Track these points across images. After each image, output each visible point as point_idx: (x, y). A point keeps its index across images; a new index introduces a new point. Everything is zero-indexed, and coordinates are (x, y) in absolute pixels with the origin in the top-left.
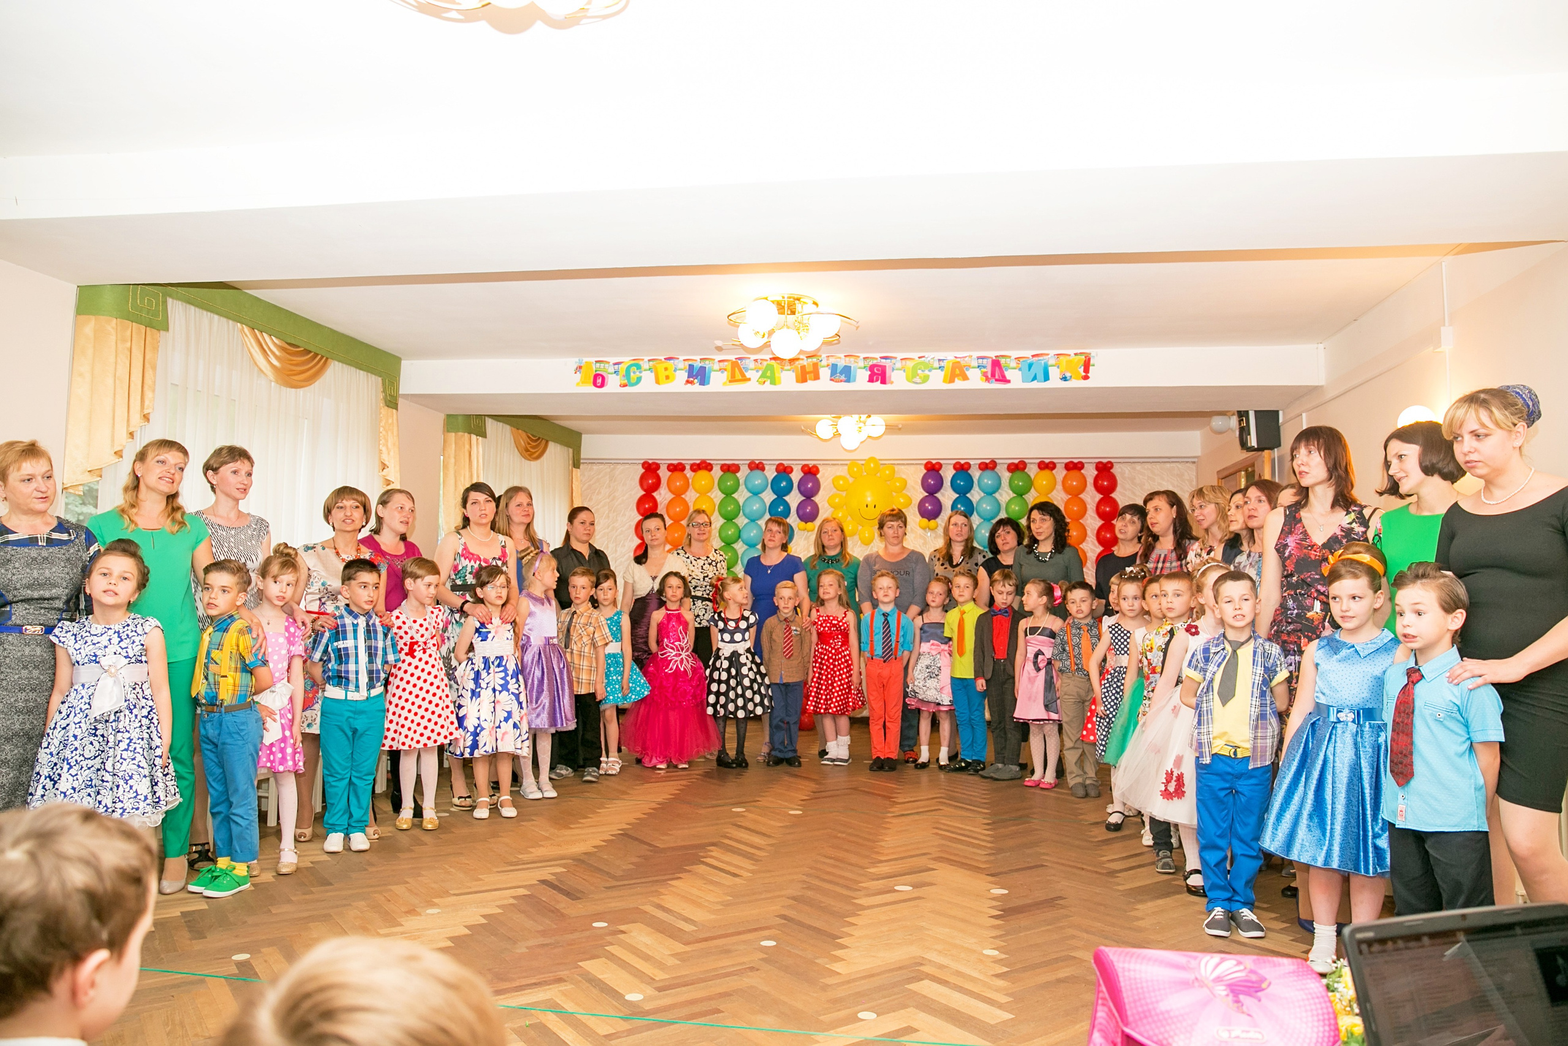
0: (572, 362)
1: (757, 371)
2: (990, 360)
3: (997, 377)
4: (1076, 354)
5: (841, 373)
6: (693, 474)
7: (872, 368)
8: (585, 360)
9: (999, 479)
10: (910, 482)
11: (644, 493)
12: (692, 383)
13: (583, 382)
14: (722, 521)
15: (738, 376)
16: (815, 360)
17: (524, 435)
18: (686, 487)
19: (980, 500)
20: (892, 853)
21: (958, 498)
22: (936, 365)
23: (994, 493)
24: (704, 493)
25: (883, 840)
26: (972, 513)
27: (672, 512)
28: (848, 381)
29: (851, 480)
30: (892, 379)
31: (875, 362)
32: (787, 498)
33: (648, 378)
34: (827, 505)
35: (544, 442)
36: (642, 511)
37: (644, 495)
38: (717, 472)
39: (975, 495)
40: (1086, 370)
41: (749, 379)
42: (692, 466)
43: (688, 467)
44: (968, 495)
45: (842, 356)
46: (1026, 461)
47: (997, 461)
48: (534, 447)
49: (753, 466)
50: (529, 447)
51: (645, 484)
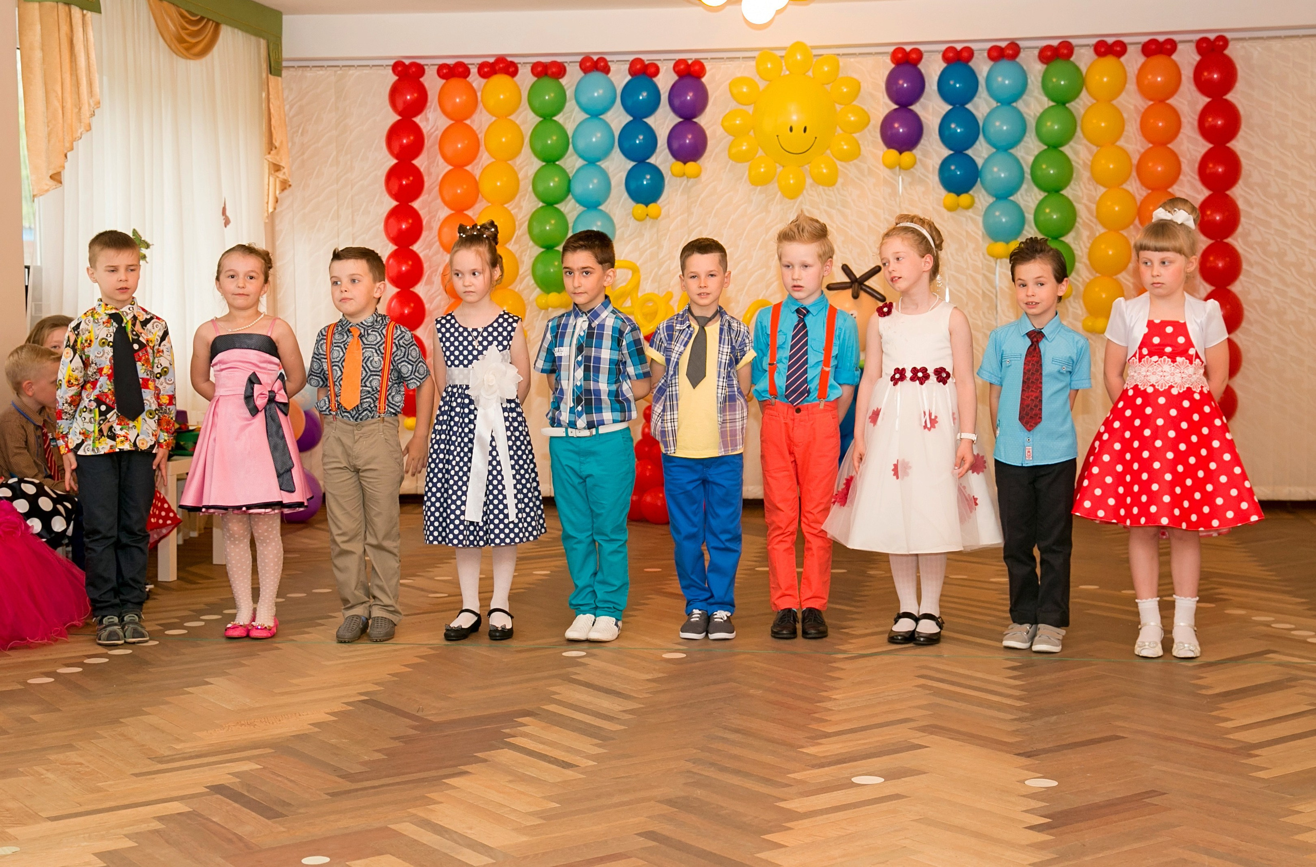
6: (483, 81)
9: (1024, 75)
10: (866, 87)
11: (399, 118)
14: (537, 164)
18: (473, 104)
19: (989, 114)
20: (846, 721)
21: (951, 110)
23: (1015, 100)
24: (504, 115)
25: (829, 699)
26: (976, 138)
27: (449, 151)
29: (762, 85)
32: (650, 121)
34: (720, 131)
35: (211, 26)
36: (396, 149)
37: (398, 122)
38: (525, 77)
39: (981, 106)
42: (481, 67)
43: (474, 70)
44: (969, 106)
46: (1074, 42)
47: (1022, 44)
48: (193, 34)
49: (588, 64)
50: (183, 33)
51: (400, 103)
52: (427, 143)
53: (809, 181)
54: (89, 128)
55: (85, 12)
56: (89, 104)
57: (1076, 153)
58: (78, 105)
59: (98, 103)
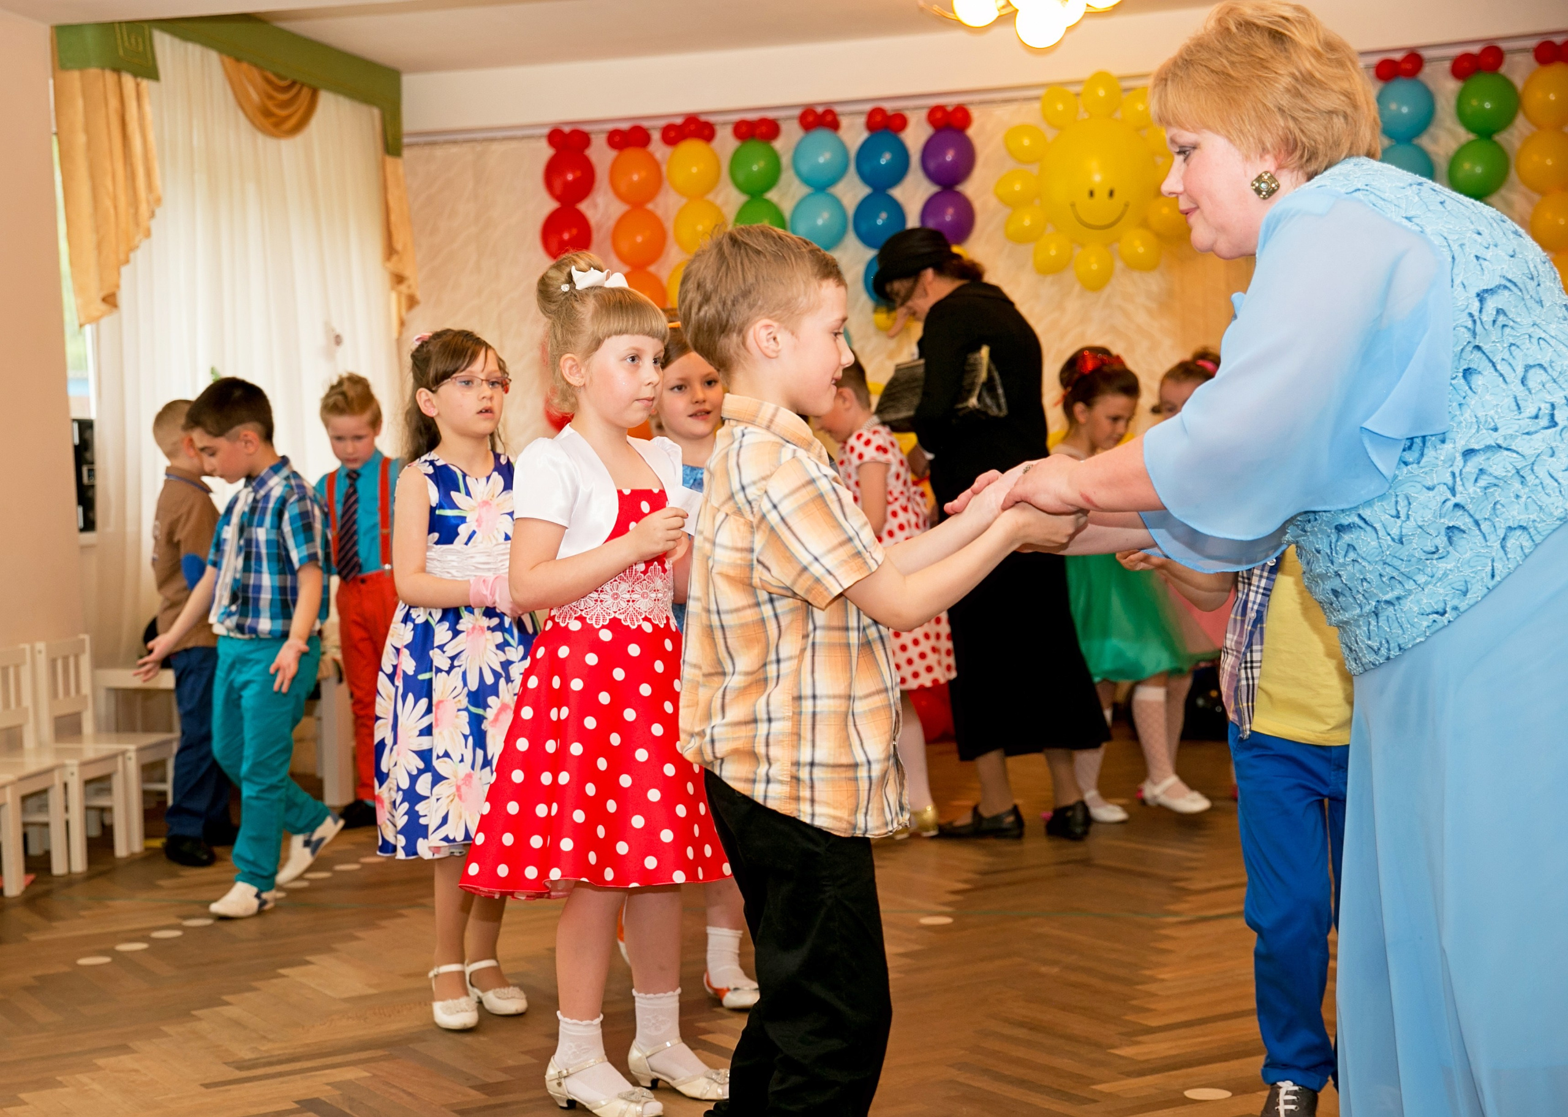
6: (669, 149)
9: (1429, 99)
11: (556, 205)
18: (656, 181)
24: (700, 193)
25: (1153, 980)
27: (626, 246)
29: (1050, 134)
32: (897, 193)
34: (993, 202)
35: (305, 91)
36: (554, 245)
37: (557, 210)
38: (726, 141)
42: (666, 131)
43: (656, 136)
46: (1503, 45)
47: (1426, 54)
48: (281, 105)
49: (810, 119)
50: (270, 105)
51: (558, 184)
52: (596, 237)
53: (1119, 265)
54: (148, 234)
55: (139, 80)
56: (148, 202)
58: (135, 202)
59: (158, 201)
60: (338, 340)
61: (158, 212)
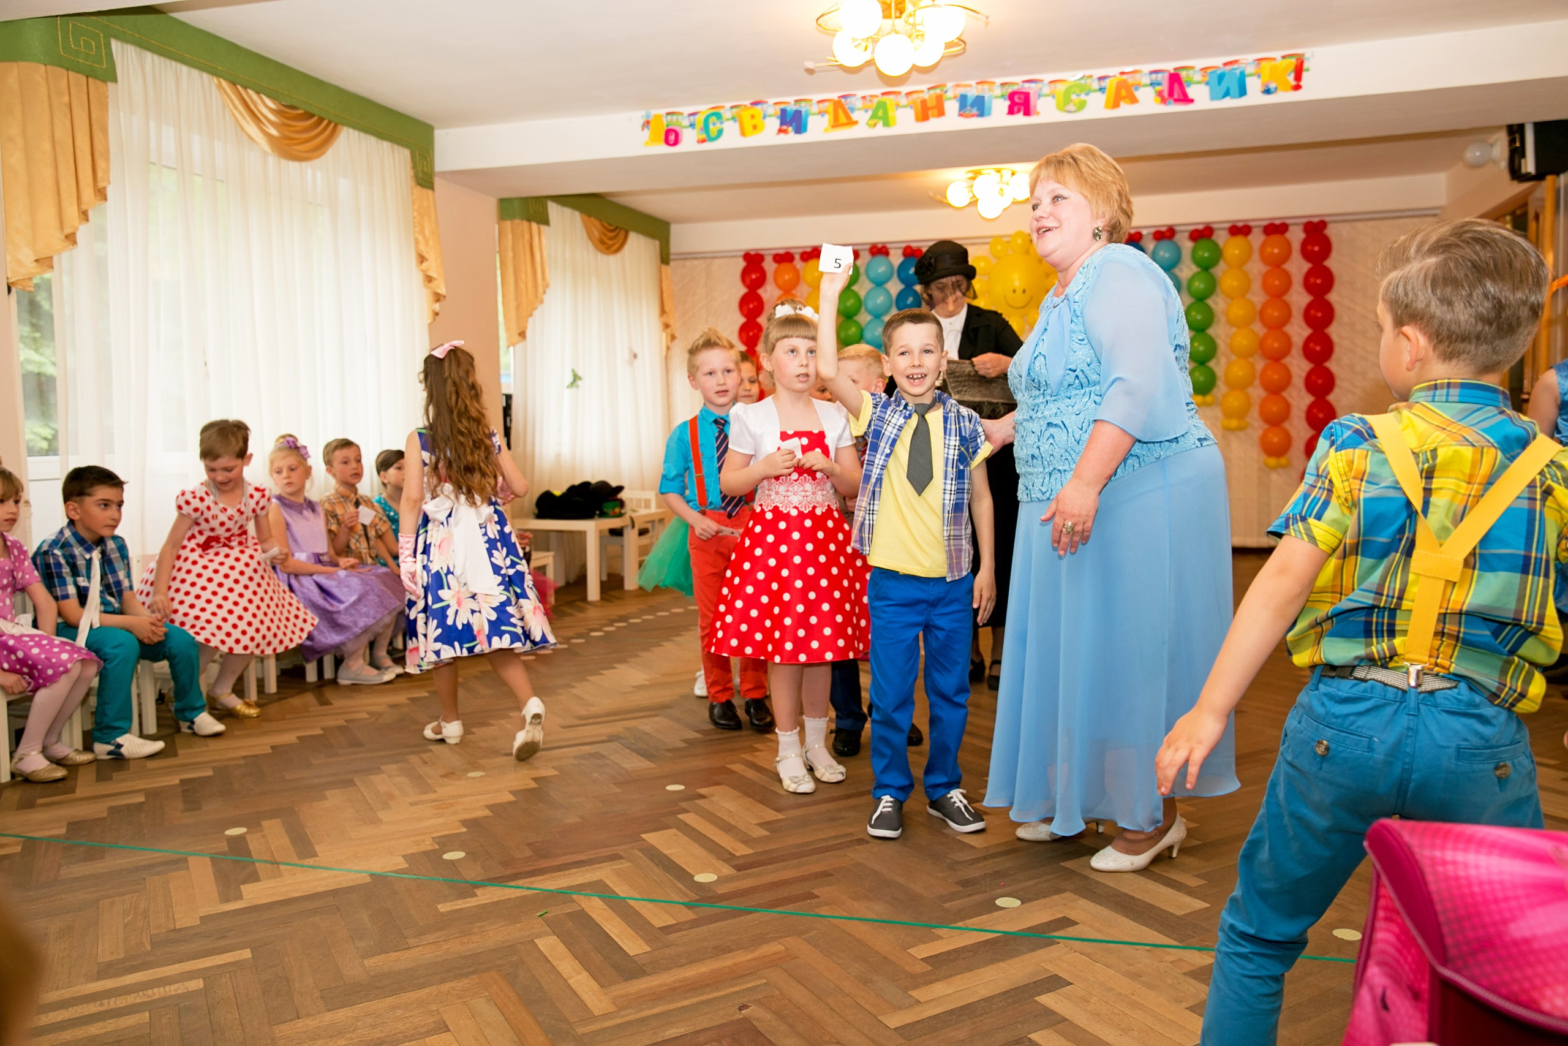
0: (639, 116)
1: (866, 111)
2: (1166, 75)
3: (1176, 96)
4: (1284, 57)
5: (972, 106)
6: (802, 264)
7: (1011, 96)
8: (654, 112)
9: (1178, 251)
11: (747, 290)
12: (785, 132)
13: (653, 140)
15: (842, 119)
16: (938, 91)
17: (598, 224)
18: (797, 280)
22: (1095, 85)
28: (981, 114)
29: (995, 262)
30: (1039, 109)
31: (1015, 88)
33: (731, 129)
35: (622, 232)
36: (746, 312)
37: (747, 293)
40: (1298, 77)
41: (856, 123)
42: (801, 255)
43: (797, 257)
45: (973, 83)
46: (1214, 226)
47: (1177, 228)
48: (610, 239)
49: (875, 250)
50: (605, 238)
51: (748, 281)
54: (542, 302)
55: (540, 226)
56: (543, 286)
57: (1217, 304)
58: (536, 286)
59: (547, 286)
60: (635, 356)
61: (548, 291)
